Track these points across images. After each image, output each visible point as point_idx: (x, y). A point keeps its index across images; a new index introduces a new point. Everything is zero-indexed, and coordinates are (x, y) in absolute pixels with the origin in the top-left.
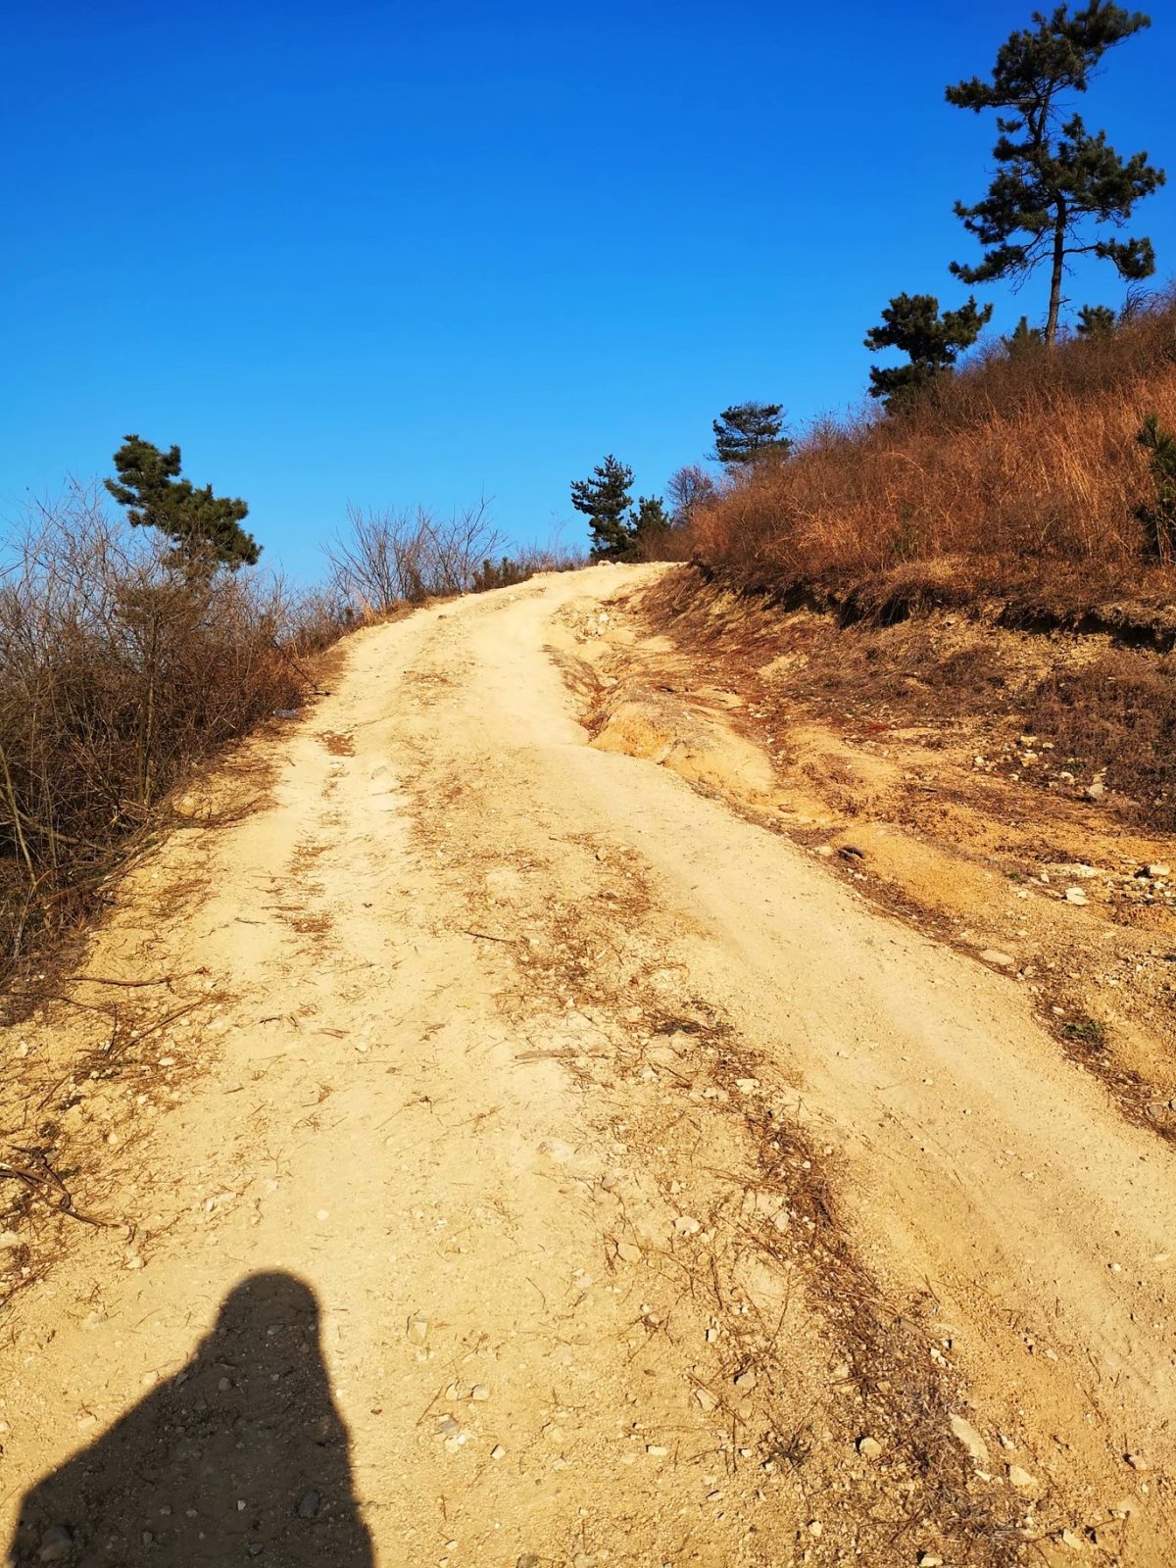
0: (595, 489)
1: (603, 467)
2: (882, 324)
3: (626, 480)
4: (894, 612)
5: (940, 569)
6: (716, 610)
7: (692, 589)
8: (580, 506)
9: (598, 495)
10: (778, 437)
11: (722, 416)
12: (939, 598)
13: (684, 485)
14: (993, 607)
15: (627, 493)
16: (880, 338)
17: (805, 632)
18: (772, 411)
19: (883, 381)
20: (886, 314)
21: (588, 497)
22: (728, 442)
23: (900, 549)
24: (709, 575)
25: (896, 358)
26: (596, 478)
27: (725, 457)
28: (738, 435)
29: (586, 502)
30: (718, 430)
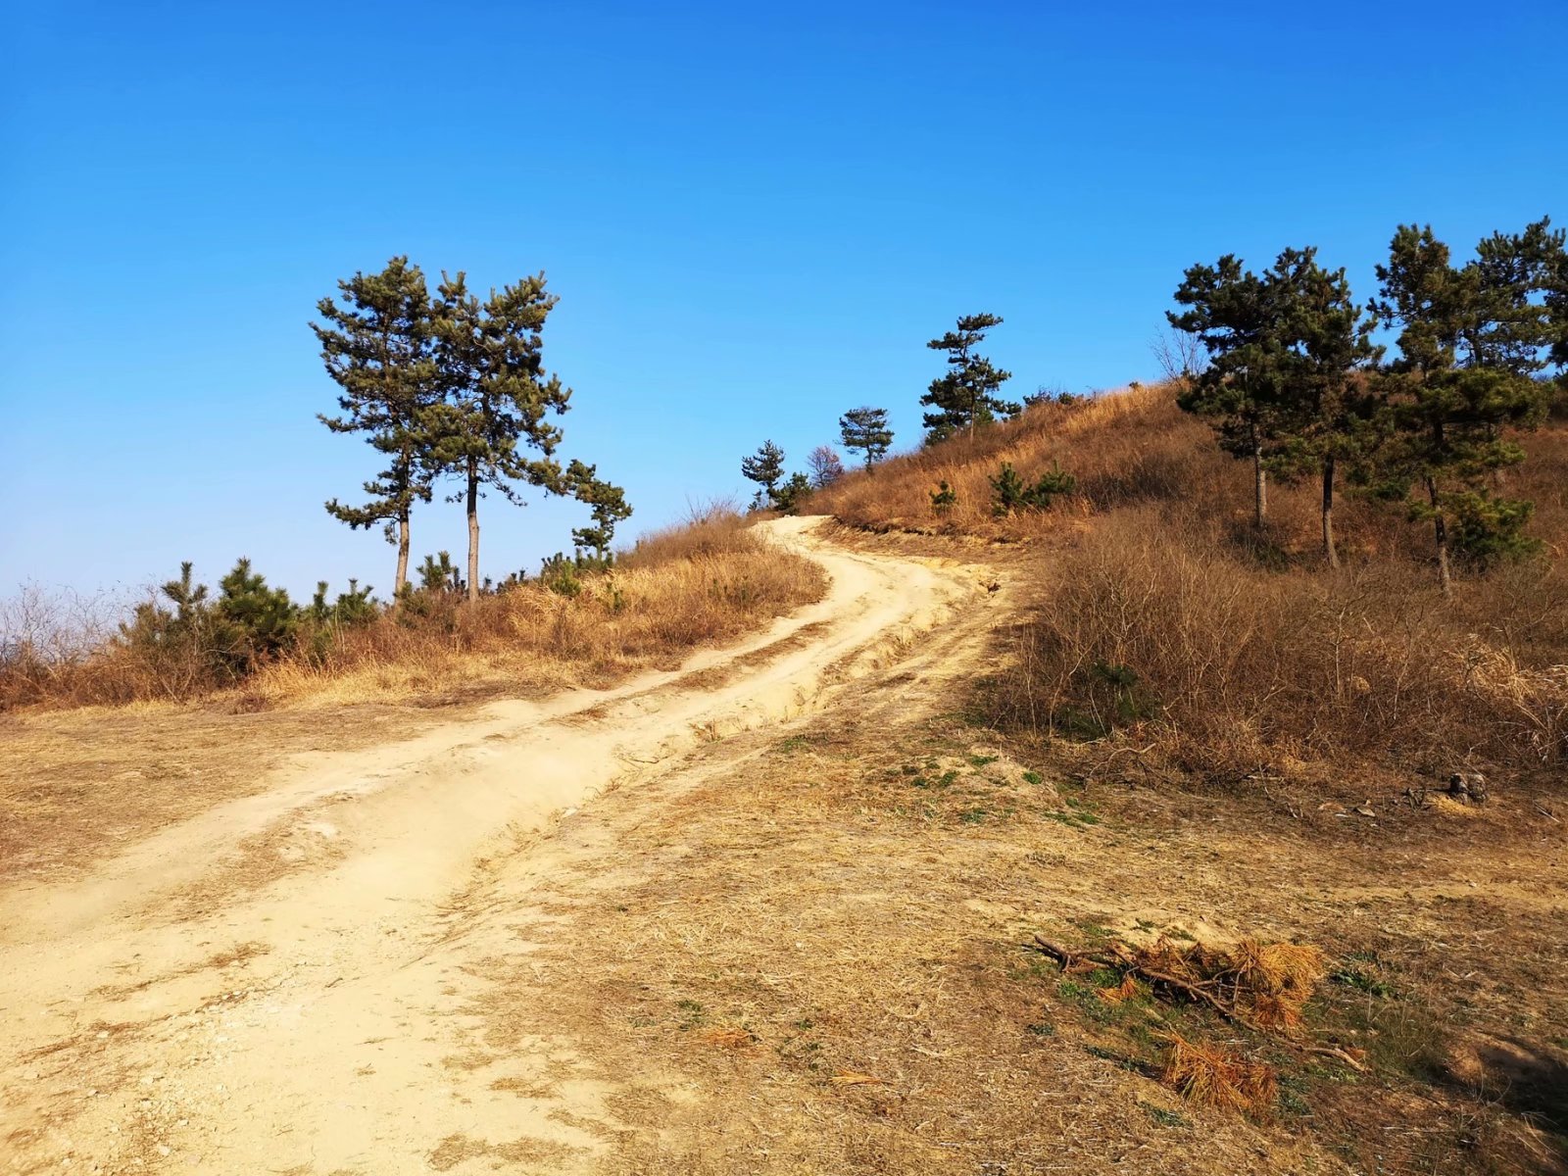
0: (759, 464)
1: (764, 448)
2: (929, 393)
3: (779, 457)
4: (886, 531)
5: (895, 521)
6: (844, 532)
7: (835, 527)
8: (747, 474)
9: (761, 467)
10: (884, 430)
11: (846, 415)
12: (895, 527)
13: (819, 459)
14: (903, 529)
15: (780, 466)
16: (927, 400)
17: (866, 536)
18: (880, 413)
19: (930, 420)
20: (930, 388)
21: (753, 469)
22: (850, 432)
23: (890, 516)
24: (841, 522)
25: (935, 410)
26: (759, 456)
27: (848, 444)
28: (856, 428)
29: (751, 472)
30: (843, 424)
